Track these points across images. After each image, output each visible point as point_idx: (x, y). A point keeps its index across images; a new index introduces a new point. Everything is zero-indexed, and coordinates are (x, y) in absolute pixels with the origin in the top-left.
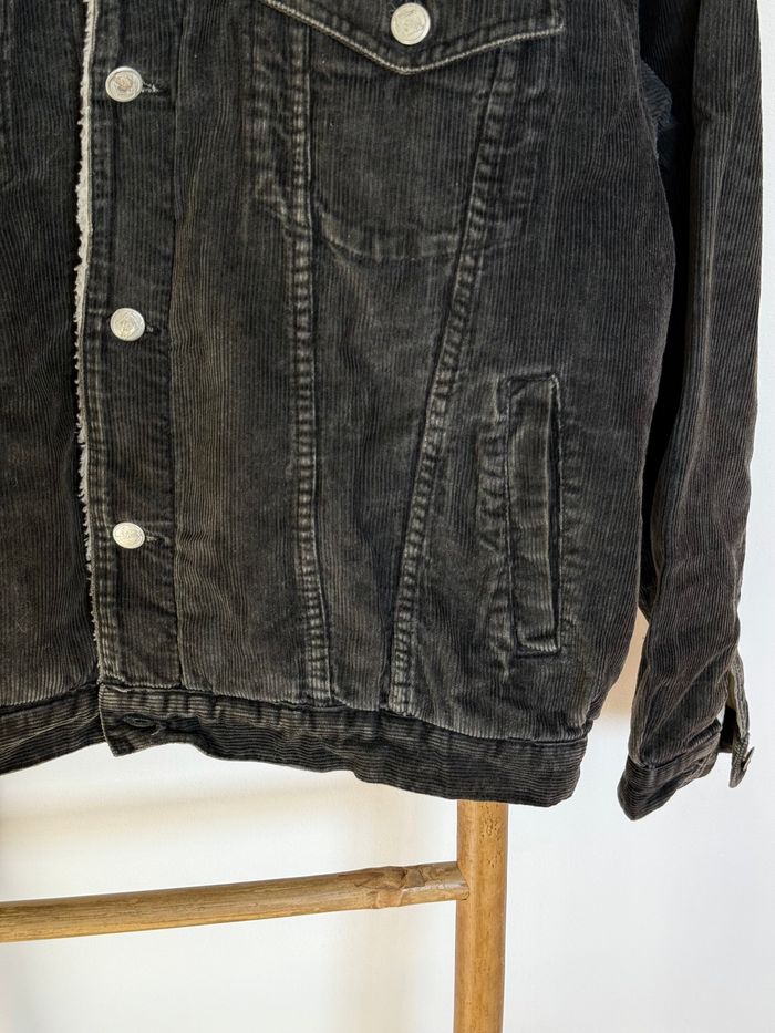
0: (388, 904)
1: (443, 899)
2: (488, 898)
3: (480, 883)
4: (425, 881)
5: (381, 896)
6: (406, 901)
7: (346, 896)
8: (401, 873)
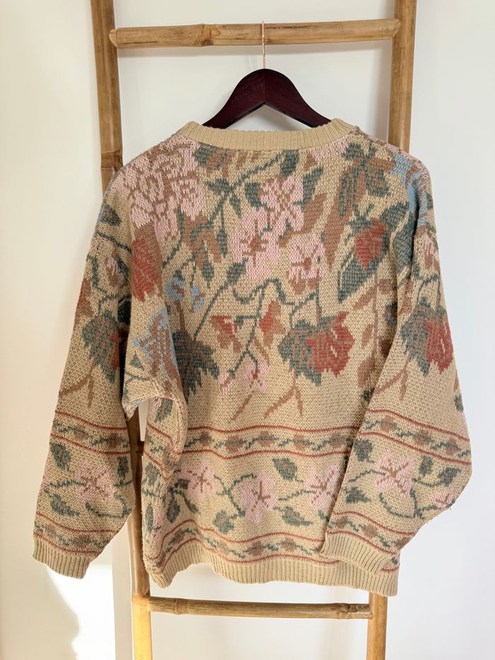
0: (343, 618)
1: (364, 618)
2: (380, 620)
3: (377, 614)
4: (357, 611)
5: (341, 614)
6: (350, 617)
7: (328, 613)
8: (348, 606)
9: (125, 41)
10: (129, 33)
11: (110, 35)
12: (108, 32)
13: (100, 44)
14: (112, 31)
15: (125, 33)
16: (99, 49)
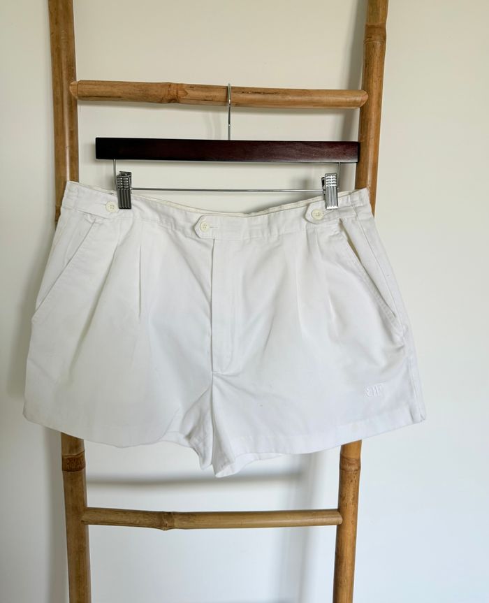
9: (86, 94)
10: (91, 86)
11: (70, 87)
12: (69, 84)
13: (59, 95)
14: (72, 83)
15: (87, 86)
16: (57, 101)
